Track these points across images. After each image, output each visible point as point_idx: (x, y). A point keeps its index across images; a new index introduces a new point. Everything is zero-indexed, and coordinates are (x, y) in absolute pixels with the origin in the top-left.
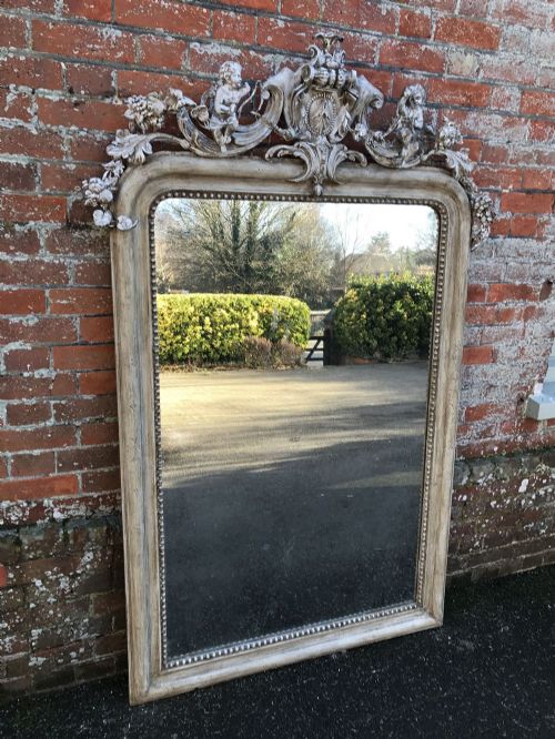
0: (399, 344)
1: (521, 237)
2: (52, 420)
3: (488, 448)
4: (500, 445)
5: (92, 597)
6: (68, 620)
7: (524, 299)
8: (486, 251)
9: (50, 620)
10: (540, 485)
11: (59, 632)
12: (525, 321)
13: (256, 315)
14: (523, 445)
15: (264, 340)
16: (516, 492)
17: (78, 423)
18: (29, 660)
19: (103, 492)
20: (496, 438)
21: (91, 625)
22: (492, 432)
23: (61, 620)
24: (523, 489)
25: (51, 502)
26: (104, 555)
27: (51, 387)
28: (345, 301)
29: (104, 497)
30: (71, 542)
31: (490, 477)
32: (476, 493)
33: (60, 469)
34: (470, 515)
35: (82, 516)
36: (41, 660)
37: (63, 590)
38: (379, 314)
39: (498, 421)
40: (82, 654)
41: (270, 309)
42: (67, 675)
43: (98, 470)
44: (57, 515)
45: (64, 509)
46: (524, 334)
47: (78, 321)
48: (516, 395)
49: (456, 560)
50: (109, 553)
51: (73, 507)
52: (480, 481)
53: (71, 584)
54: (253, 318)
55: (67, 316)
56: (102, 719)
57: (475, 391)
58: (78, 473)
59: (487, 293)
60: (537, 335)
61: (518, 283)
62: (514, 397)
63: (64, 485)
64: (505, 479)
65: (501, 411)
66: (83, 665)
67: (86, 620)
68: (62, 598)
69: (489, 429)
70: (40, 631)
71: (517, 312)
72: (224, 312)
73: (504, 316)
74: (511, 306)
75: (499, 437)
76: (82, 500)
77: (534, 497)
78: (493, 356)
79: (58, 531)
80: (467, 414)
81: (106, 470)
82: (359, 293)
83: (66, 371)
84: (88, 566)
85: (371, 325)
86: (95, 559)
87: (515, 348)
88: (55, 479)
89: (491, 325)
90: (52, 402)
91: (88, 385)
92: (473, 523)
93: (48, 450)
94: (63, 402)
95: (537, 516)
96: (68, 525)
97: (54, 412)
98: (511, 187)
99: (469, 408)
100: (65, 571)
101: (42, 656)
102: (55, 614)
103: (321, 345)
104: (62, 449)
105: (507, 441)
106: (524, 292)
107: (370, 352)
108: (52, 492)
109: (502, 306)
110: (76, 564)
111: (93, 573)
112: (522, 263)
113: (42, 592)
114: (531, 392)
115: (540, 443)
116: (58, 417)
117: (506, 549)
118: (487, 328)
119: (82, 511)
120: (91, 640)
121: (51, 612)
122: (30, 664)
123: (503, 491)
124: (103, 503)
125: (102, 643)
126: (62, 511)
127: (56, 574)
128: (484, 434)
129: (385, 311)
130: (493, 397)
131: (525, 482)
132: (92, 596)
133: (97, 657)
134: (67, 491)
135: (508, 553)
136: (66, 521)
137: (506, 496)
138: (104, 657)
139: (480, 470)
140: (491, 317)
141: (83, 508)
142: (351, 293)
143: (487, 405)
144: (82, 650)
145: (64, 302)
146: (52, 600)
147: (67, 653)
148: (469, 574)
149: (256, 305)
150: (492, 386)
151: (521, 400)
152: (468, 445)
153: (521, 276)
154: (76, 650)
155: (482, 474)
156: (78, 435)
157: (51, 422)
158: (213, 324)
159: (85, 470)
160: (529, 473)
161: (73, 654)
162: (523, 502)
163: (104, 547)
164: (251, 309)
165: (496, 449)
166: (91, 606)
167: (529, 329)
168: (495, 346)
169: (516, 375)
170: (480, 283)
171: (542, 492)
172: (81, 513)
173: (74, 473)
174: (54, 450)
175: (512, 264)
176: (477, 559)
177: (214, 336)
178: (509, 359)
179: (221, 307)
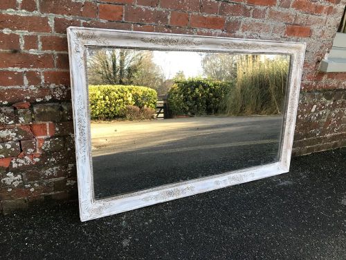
0: (198, 109)
4: (305, 86)
10: (321, 109)
12: (328, 14)
13: (131, 94)
14: (315, 87)
15: (135, 107)
16: (310, 112)
18: (66, 182)
20: (304, 82)
22: (303, 78)
24: (313, 110)
28: (173, 89)
31: (300, 102)
38: (189, 95)
39: (306, 72)
41: (138, 92)
46: (326, 22)
48: (316, 58)
54: (129, 96)
60: (331, 24)
64: (306, 104)
65: (308, 67)
71: (325, 8)
72: (115, 93)
73: (319, 10)
75: (306, 81)
77: (317, 115)
78: (309, 33)
82: (179, 86)
85: (186, 100)
87: (321, 30)
89: (312, 14)
95: (316, 126)
103: (162, 111)
105: (308, 84)
107: (186, 112)
109: (319, 3)
114: (323, 58)
115: (322, 87)
117: (301, 142)
118: (310, 16)
122: (67, 184)
123: (305, 110)
129: (191, 93)
131: (315, 106)
135: (301, 145)
137: (306, 113)
140: (313, 9)
142: (175, 85)
149: (130, 90)
150: (306, 51)
151: (319, 62)
158: (110, 100)
160: (317, 102)
162: (312, 117)
164: (128, 92)
165: (303, 88)
167: (328, 20)
168: (312, 27)
169: (318, 47)
171: (321, 113)
177: (111, 105)
178: (317, 37)
179: (113, 91)
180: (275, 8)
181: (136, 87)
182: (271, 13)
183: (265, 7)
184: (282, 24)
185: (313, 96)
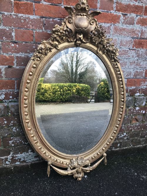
13: (75, 89)
15: (77, 96)
28: (100, 85)
34: (146, 120)
41: (79, 87)
54: (74, 89)
72: (66, 88)
80: (145, 73)
82: (104, 83)
99: (146, 70)
103: (94, 98)
149: (75, 86)
152: (146, 89)
158: (63, 91)
164: (74, 87)
177: (63, 94)
179: (65, 86)
180: (120, 25)
181: (78, 84)
182: (116, 29)
183: (108, 25)
184: (129, 39)
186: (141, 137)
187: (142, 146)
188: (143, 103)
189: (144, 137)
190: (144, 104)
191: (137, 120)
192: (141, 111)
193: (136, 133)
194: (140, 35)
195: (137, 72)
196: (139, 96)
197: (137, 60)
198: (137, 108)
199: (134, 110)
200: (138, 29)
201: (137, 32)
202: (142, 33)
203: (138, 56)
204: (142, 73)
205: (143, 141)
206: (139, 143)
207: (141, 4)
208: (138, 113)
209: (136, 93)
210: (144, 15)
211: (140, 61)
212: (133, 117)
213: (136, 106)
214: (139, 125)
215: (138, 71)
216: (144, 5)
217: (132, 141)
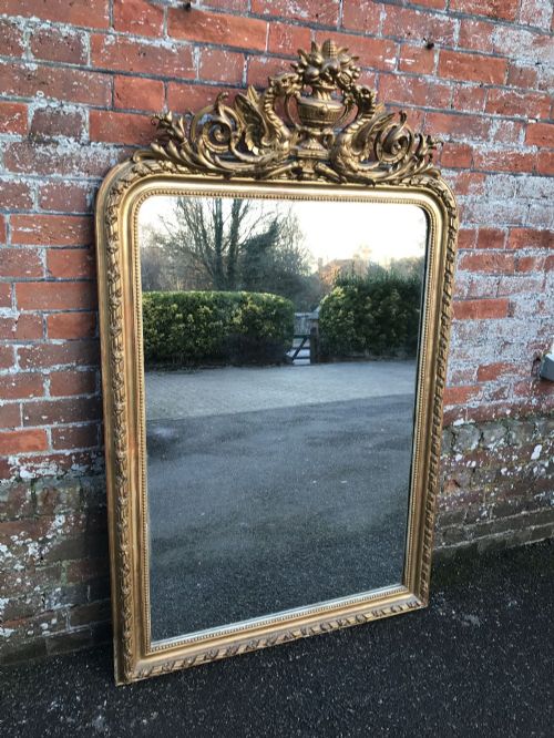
1: (547, 176)
2: (17, 366)
3: (500, 410)
4: (513, 408)
5: (63, 565)
6: (37, 588)
7: (546, 247)
8: (508, 191)
9: (18, 589)
11: (28, 602)
12: (546, 271)
13: (240, 312)
14: (537, 409)
16: (528, 459)
17: (46, 371)
19: (77, 450)
20: (510, 401)
21: (64, 595)
22: (506, 393)
23: (31, 589)
24: (536, 455)
25: (17, 459)
26: (77, 518)
27: (14, 329)
29: (77, 455)
30: (40, 504)
31: (502, 442)
32: (486, 460)
33: (26, 423)
34: (478, 483)
35: (52, 476)
36: (9, 632)
37: (32, 556)
39: (512, 381)
40: (55, 625)
42: (38, 648)
43: (71, 425)
44: (24, 474)
45: (32, 468)
46: (544, 285)
47: (44, 253)
48: (532, 353)
49: (462, 530)
50: (83, 516)
51: (42, 465)
52: (491, 446)
53: (41, 549)
54: (237, 315)
55: (30, 247)
56: (76, 695)
57: (489, 348)
58: (48, 428)
59: (506, 238)
61: (540, 228)
62: (530, 356)
63: (32, 440)
64: (517, 445)
65: (515, 371)
66: (56, 638)
67: (59, 589)
68: (30, 566)
69: (502, 390)
70: (7, 600)
71: (537, 261)
72: (208, 309)
73: (523, 265)
74: (531, 254)
75: (513, 399)
76: (52, 457)
77: (547, 464)
78: (509, 310)
79: (25, 491)
80: (479, 373)
81: (79, 425)
83: (31, 312)
84: (59, 531)
86: (67, 523)
87: (533, 302)
88: (20, 434)
89: (509, 276)
90: (16, 347)
91: (57, 328)
92: (482, 491)
93: (11, 402)
94: (29, 347)
95: (547, 485)
96: (37, 485)
97: (19, 357)
98: (538, 117)
99: (481, 367)
100: (33, 535)
101: (9, 627)
102: (23, 583)
104: (27, 400)
105: (521, 404)
106: (546, 239)
108: (17, 448)
109: (522, 253)
110: (46, 528)
111: (64, 538)
112: (546, 206)
113: (8, 558)
114: (548, 351)
116: (23, 364)
117: (515, 519)
118: (505, 279)
119: (52, 470)
120: (64, 610)
121: (19, 580)
123: (515, 457)
124: (76, 462)
125: (76, 614)
126: (30, 470)
127: (23, 538)
128: (497, 395)
130: (507, 356)
131: (538, 448)
132: (65, 564)
133: (72, 628)
134: (35, 448)
135: (515, 524)
136: (34, 481)
137: (518, 462)
138: (79, 628)
139: (491, 434)
140: (510, 266)
141: (54, 466)
143: (501, 364)
144: (54, 621)
145: (28, 230)
146: (19, 567)
147: (37, 624)
148: (475, 545)
150: (507, 343)
151: (538, 360)
152: (479, 407)
153: (544, 220)
154: (48, 621)
155: (493, 439)
156: (47, 385)
157: (15, 369)
158: (197, 321)
159: (55, 425)
160: (543, 438)
161: (45, 626)
162: (535, 470)
163: (77, 510)
165: (508, 412)
166: (64, 574)
167: (550, 282)
168: (512, 298)
169: (533, 332)
170: (499, 226)
172: (52, 472)
173: (41, 427)
174: (19, 400)
175: (534, 206)
176: (485, 529)
177: (197, 333)
178: (527, 314)
179: (204, 304)
185: (532, 430)
186: (467, 522)
187: (467, 542)
188: (471, 444)
189: (473, 521)
190: (473, 447)
191: (457, 484)
192: (466, 462)
193: (454, 513)
194: (466, 291)
195: (459, 372)
196: (463, 426)
197: (460, 346)
198: (459, 457)
199: (450, 461)
200: (462, 279)
201: (460, 286)
202: (472, 286)
203: (462, 337)
204: (471, 372)
205: (471, 531)
206: (462, 536)
207: (469, 227)
208: (460, 468)
209: (455, 419)
210: (477, 248)
211: (465, 347)
212: (449, 478)
213: (455, 453)
214: (462, 496)
215: (462, 369)
216: (477, 228)
217: (444, 534)
